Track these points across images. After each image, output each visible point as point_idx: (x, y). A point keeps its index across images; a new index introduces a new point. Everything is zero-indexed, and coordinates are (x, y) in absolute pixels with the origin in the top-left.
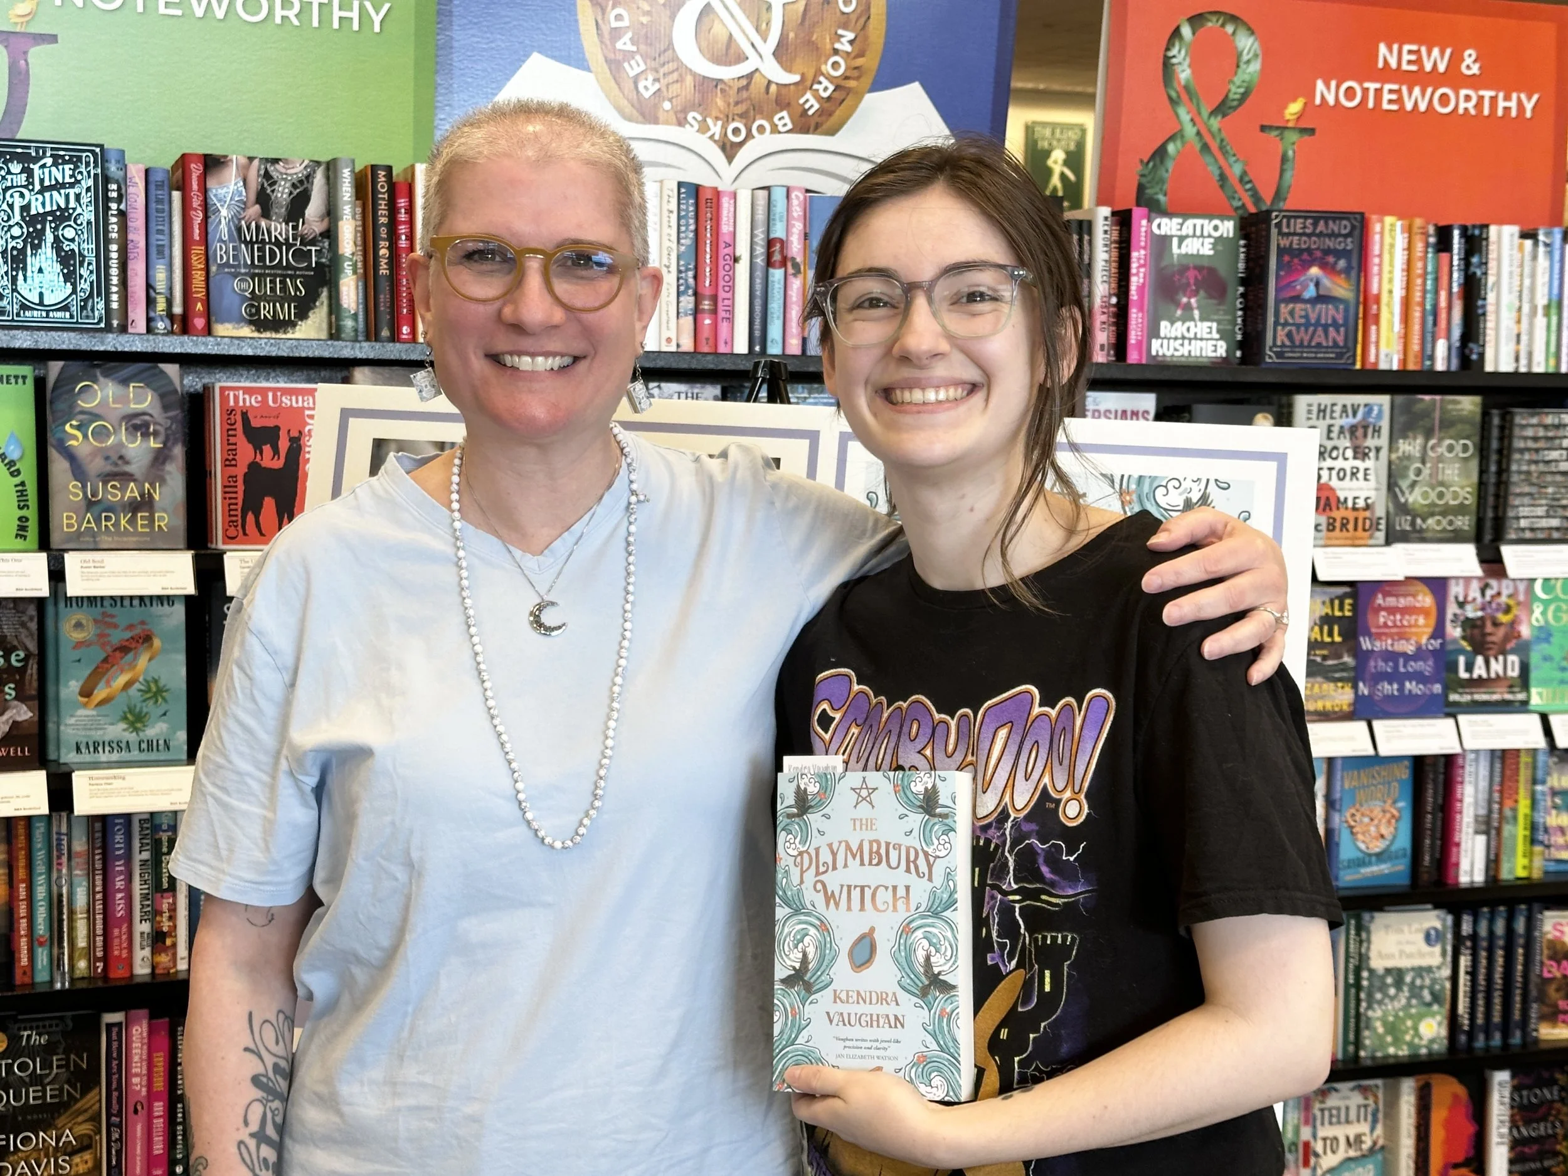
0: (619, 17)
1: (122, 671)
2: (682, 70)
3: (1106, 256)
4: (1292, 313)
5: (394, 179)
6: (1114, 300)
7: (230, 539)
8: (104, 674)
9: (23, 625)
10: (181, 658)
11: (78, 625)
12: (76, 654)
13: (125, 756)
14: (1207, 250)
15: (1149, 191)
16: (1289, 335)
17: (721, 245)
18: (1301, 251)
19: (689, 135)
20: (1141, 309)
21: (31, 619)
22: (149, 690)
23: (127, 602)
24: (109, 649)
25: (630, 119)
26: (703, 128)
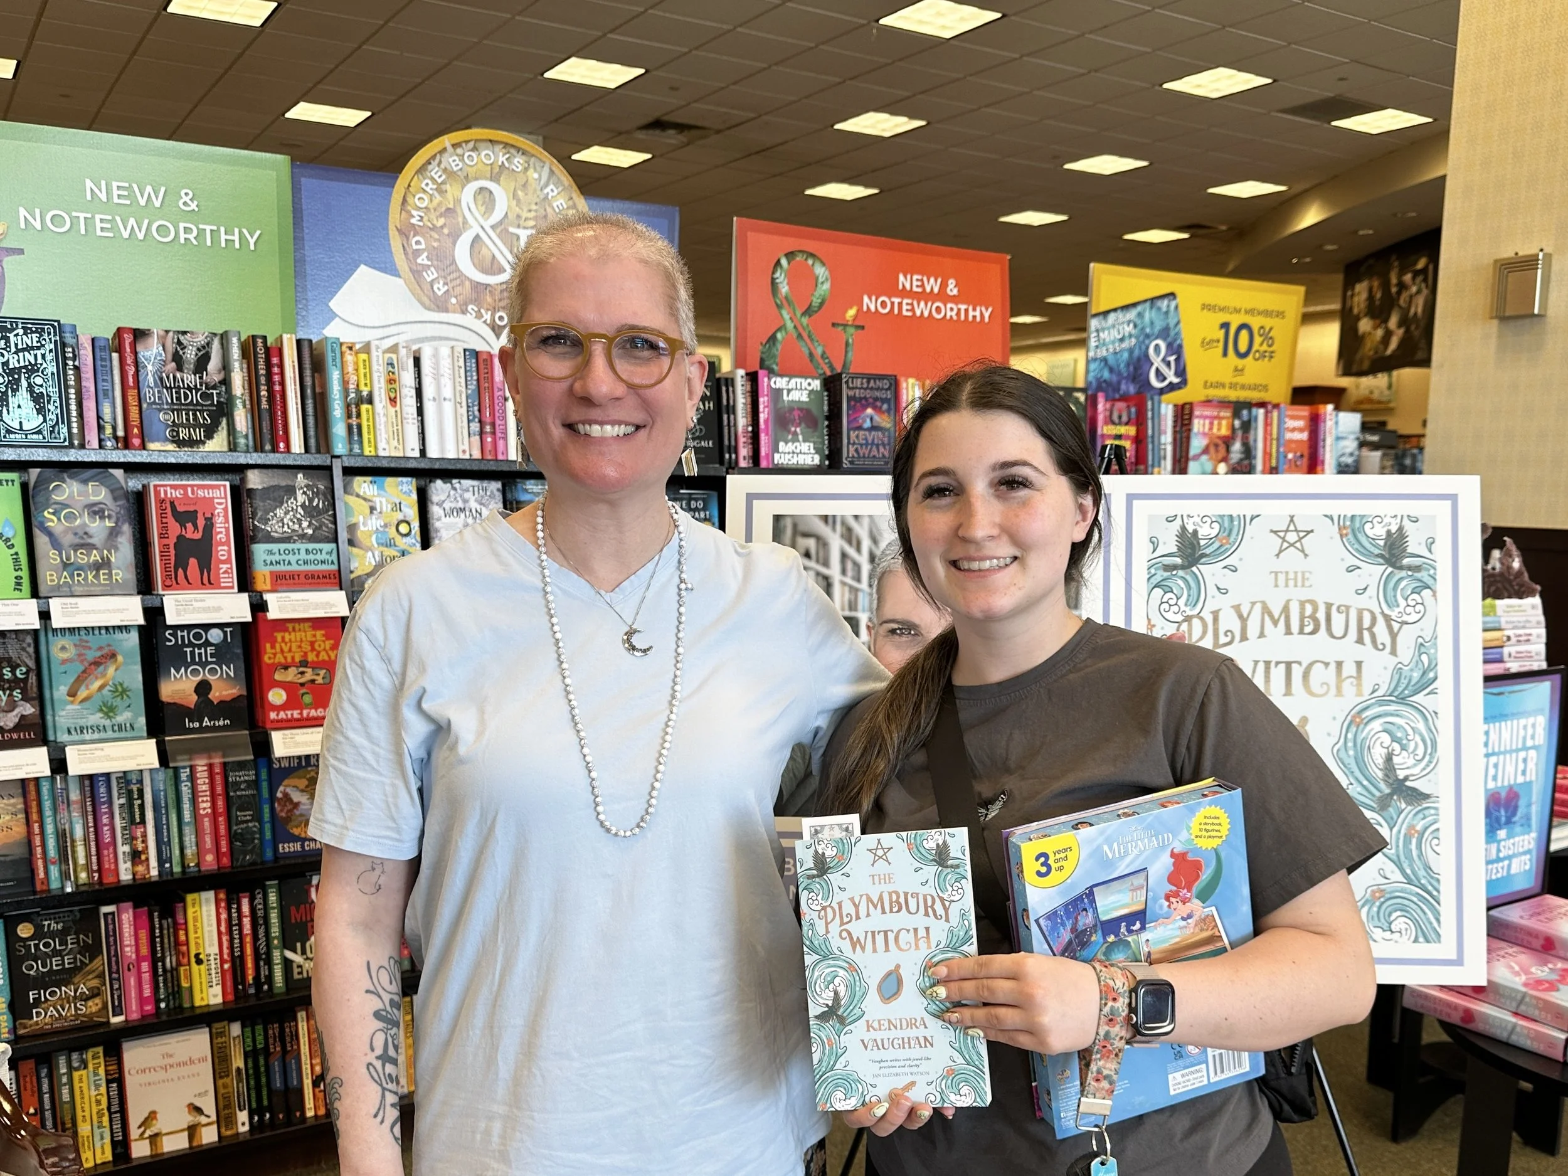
0: (418, 243)
1: (97, 678)
2: (462, 276)
3: (743, 401)
4: (857, 437)
5: (269, 344)
6: (750, 429)
7: (166, 587)
8: (83, 681)
9: (24, 649)
10: (138, 668)
11: (63, 648)
12: (63, 668)
13: (103, 735)
14: (805, 398)
15: (767, 363)
16: (856, 450)
17: (496, 390)
18: (861, 399)
19: (469, 320)
20: (767, 434)
21: (29, 645)
22: (117, 690)
23: (97, 632)
24: (86, 664)
25: (429, 309)
26: (479, 316)
